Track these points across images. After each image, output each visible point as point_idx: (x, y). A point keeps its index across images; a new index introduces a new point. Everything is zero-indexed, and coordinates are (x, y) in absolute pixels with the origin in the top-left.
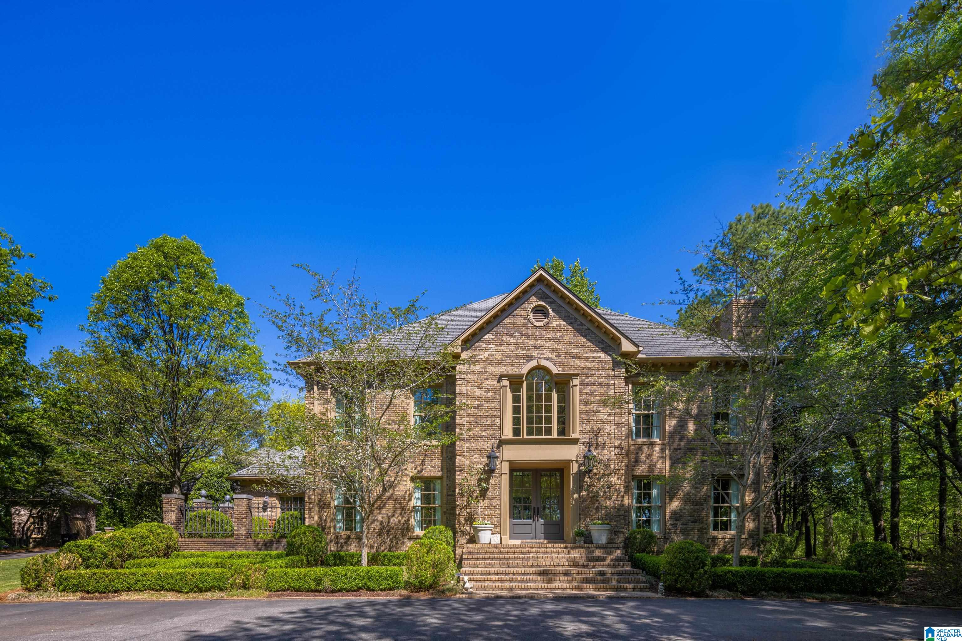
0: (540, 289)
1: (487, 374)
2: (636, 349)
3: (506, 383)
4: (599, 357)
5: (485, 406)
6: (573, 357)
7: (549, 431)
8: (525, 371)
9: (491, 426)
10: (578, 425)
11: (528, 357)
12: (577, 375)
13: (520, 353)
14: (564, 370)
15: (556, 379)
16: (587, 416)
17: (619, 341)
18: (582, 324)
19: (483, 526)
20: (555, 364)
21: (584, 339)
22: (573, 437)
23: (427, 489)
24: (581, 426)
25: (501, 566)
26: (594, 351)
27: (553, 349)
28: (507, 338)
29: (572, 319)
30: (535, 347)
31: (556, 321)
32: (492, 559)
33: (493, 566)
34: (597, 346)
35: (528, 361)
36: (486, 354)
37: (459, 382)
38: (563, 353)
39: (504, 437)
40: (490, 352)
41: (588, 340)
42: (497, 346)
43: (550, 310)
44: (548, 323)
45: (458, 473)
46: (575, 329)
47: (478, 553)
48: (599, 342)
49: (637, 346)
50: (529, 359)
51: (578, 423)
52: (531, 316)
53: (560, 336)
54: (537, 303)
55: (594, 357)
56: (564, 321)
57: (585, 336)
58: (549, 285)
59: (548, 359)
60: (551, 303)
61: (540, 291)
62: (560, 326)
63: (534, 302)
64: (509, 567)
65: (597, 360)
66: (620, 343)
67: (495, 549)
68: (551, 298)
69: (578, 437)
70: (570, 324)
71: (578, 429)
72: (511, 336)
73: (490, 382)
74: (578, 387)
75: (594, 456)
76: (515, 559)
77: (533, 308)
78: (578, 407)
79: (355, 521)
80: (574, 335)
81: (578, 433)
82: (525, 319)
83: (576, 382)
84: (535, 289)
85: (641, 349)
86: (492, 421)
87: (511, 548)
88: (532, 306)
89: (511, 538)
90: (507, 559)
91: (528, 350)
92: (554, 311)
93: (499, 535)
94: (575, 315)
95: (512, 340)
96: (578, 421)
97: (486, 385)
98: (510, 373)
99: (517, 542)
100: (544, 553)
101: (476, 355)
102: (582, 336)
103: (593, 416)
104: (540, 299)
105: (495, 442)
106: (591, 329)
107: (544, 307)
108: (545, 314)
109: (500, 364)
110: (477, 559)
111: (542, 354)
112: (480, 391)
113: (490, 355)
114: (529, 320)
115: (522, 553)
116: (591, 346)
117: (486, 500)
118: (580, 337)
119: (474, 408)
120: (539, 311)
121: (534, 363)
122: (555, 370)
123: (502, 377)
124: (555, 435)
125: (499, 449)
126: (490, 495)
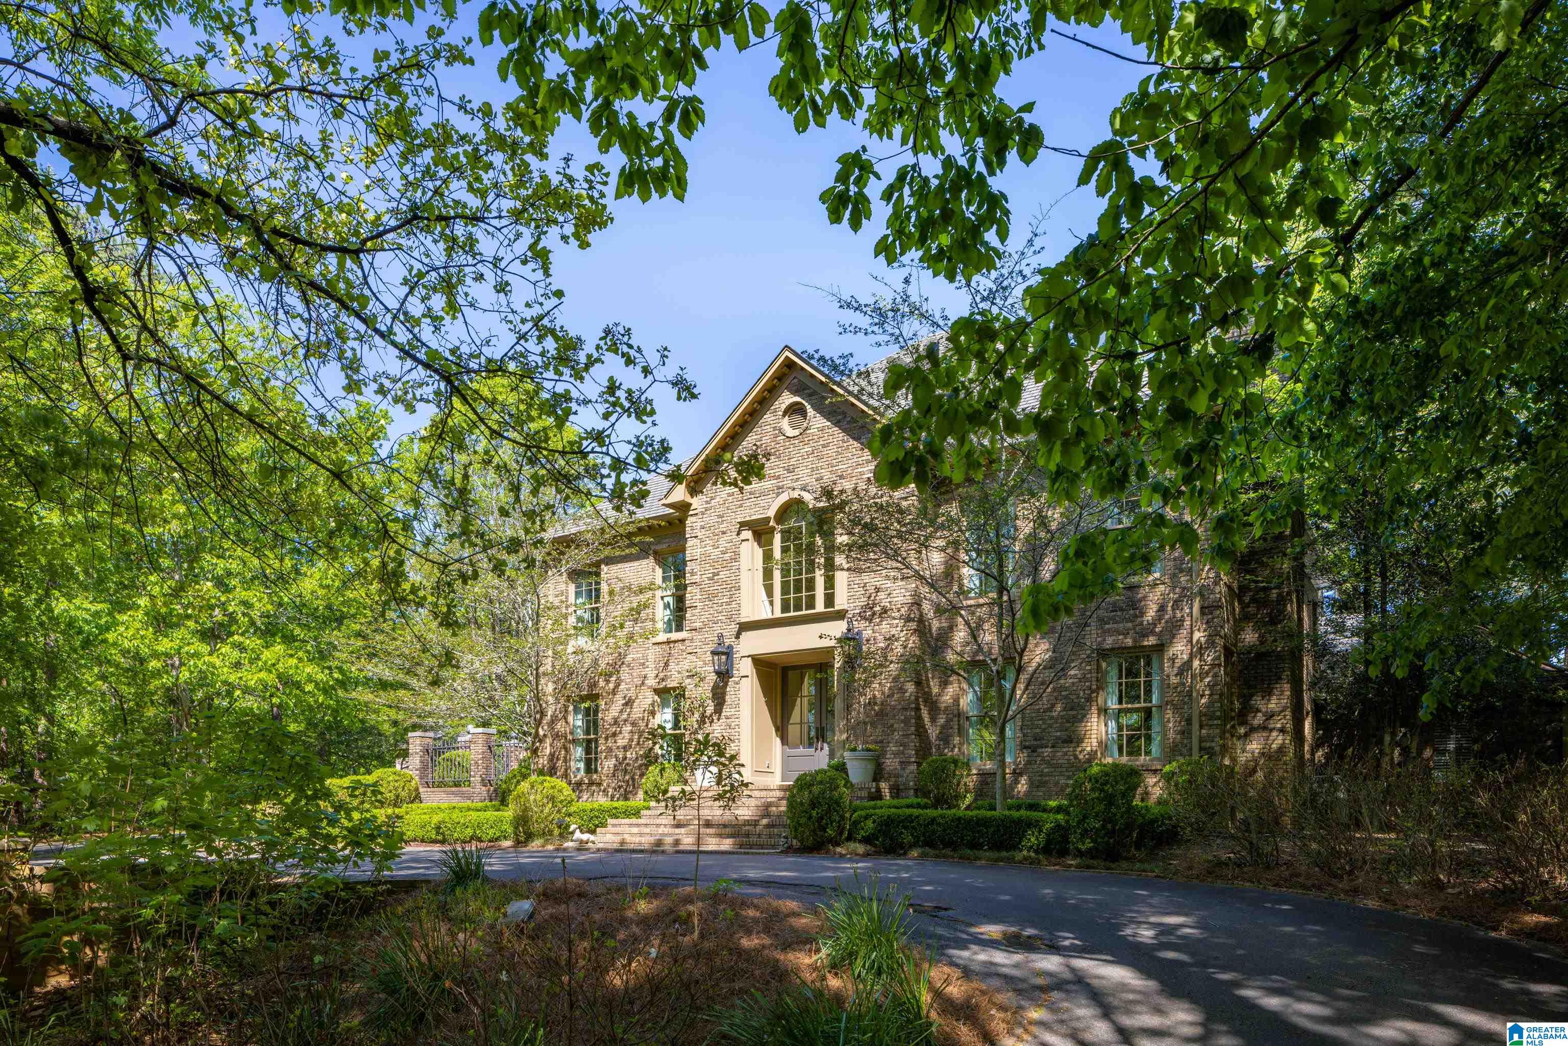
0: (795, 378)
1: (724, 525)
3: (747, 534)
5: (722, 575)
6: (841, 477)
7: (811, 604)
8: (771, 513)
9: (728, 604)
10: (846, 587)
11: (778, 488)
13: (768, 484)
15: (816, 517)
16: (860, 570)
20: (813, 493)
21: (856, 444)
22: (840, 607)
24: (850, 588)
27: (812, 470)
29: (839, 415)
30: (788, 471)
31: (817, 421)
35: (778, 494)
36: (724, 495)
37: (690, 543)
38: (826, 473)
39: (745, 619)
41: (862, 444)
43: (808, 407)
44: (807, 429)
46: (844, 431)
50: (780, 490)
51: (845, 584)
52: (783, 422)
53: (824, 446)
54: (790, 401)
55: (871, 471)
56: (828, 420)
57: (858, 439)
58: (800, 371)
59: (804, 487)
60: (808, 397)
61: (794, 381)
62: (822, 429)
63: (787, 399)
68: (806, 390)
69: (845, 607)
70: (837, 424)
71: (845, 594)
73: (726, 538)
77: (785, 411)
78: (846, 557)
80: (843, 440)
81: (845, 601)
82: (774, 429)
84: (788, 380)
86: (731, 596)
88: (784, 407)
91: (779, 477)
92: (815, 408)
94: (844, 407)
96: (845, 581)
97: (723, 542)
98: (752, 518)
101: (712, 498)
102: (854, 439)
103: (869, 570)
104: (795, 392)
105: (734, 628)
107: (801, 404)
108: (803, 415)
109: (742, 506)
111: (799, 479)
112: (716, 552)
113: (730, 494)
114: (780, 430)
116: (866, 454)
117: (723, 720)
118: (851, 442)
119: (709, 579)
120: (795, 410)
121: (784, 498)
122: (812, 503)
123: (743, 525)
124: (820, 607)
125: (737, 637)
126: (726, 711)
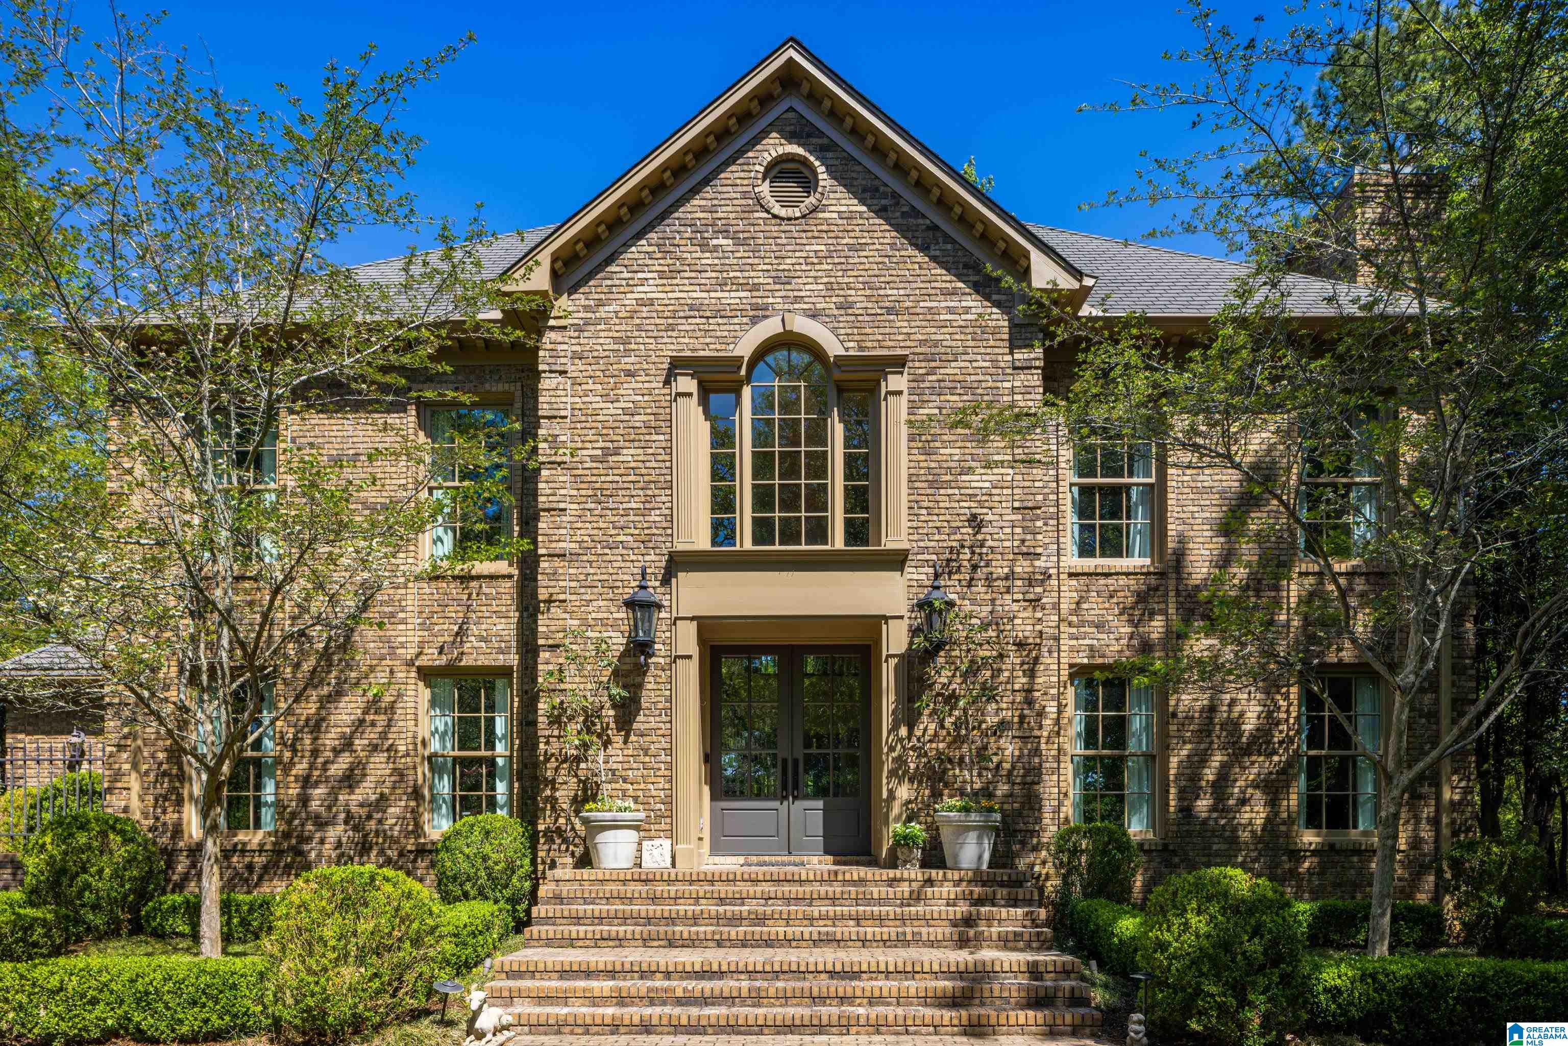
0: (791, 109)
1: (632, 359)
2: (1076, 285)
3: (686, 383)
4: (967, 310)
5: (628, 455)
6: (890, 311)
7: (819, 532)
8: (745, 348)
9: (643, 512)
10: (904, 511)
11: (755, 307)
12: (899, 363)
13: (732, 297)
14: (861, 348)
15: (837, 375)
16: (932, 484)
17: (1024, 263)
18: (915, 213)
19: (608, 816)
20: (833, 330)
21: (920, 257)
22: (891, 546)
23: (468, 704)
24: (913, 514)
25: (646, 941)
26: (953, 293)
27: (829, 287)
28: (690, 253)
29: (884, 196)
30: (777, 280)
31: (839, 202)
32: (624, 919)
33: (620, 941)
34: (960, 277)
35: (755, 320)
36: (630, 300)
37: (546, 383)
38: (857, 297)
39: (680, 547)
40: (641, 292)
41: (933, 259)
42: (662, 275)
43: (822, 169)
44: (815, 210)
45: (544, 655)
46: (897, 228)
47: (586, 901)
48: (966, 266)
49: (1077, 274)
50: (759, 313)
51: (905, 505)
52: (765, 188)
53: (851, 247)
54: (780, 151)
55: (950, 310)
56: (862, 202)
57: (923, 248)
58: (817, 95)
59: (814, 315)
60: (824, 150)
61: (791, 115)
62: (850, 217)
63: (773, 148)
64: (671, 943)
65: (960, 320)
66: (1027, 271)
67: (639, 887)
68: (822, 134)
69: (905, 545)
70: (881, 212)
71: (905, 524)
72: (704, 246)
73: (640, 382)
74: (905, 398)
75: (951, 604)
76: (695, 920)
77: (769, 168)
78: (904, 459)
79: (257, 799)
80: (892, 245)
81: (904, 536)
82: (745, 195)
83: (896, 382)
84: (777, 111)
85: (1088, 282)
86: (647, 500)
87: (691, 882)
88: (768, 158)
89: (716, 849)
90: (671, 920)
91: (756, 287)
92: (832, 173)
93: (667, 843)
94: (894, 184)
95: (708, 259)
96: (904, 499)
97: (629, 391)
98: (702, 353)
99: (730, 863)
100: (788, 900)
101: (600, 303)
102: (917, 247)
103: (948, 484)
104: (791, 137)
105: (656, 562)
106: (944, 226)
107: (804, 162)
108: (808, 183)
109: (671, 328)
110: (577, 920)
111: (797, 299)
112: (611, 408)
113: (641, 302)
114: (758, 200)
115: (722, 901)
116: (942, 278)
117: (634, 738)
118: (911, 251)
119: (593, 458)
120: (790, 173)
121: (770, 327)
122: (834, 348)
123: (677, 366)
124: (838, 541)
125: (666, 581)
126: (641, 722)
